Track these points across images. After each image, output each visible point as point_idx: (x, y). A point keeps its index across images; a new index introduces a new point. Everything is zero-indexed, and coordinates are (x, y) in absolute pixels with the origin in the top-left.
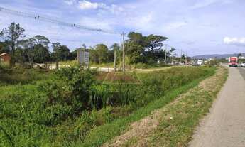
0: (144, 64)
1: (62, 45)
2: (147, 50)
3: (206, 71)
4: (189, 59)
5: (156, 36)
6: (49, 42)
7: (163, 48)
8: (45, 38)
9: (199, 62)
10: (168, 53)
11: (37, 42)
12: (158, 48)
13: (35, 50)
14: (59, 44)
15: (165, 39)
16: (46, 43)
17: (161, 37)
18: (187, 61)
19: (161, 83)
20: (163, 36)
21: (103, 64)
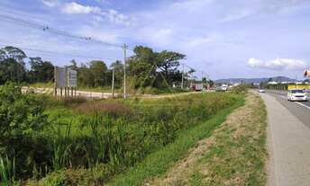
0: (154, 89)
1: (44, 60)
2: (158, 70)
3: (234, 99)
4: (211, 83)
5: (171, 53)
6: (25, 56)
7: (180, 69)
8: (19, 50)
9: (224, 87)
10: (186, 75)
11: (8, 55)
12: (173, 68)
13: (4, 66)
14: (39, 58)
15: (182, 56)
16: (20, 58)
17: (177, 55)
18: (209, 86)
19: (171, 118)
20: (180, 53)
21: (99, 88)
